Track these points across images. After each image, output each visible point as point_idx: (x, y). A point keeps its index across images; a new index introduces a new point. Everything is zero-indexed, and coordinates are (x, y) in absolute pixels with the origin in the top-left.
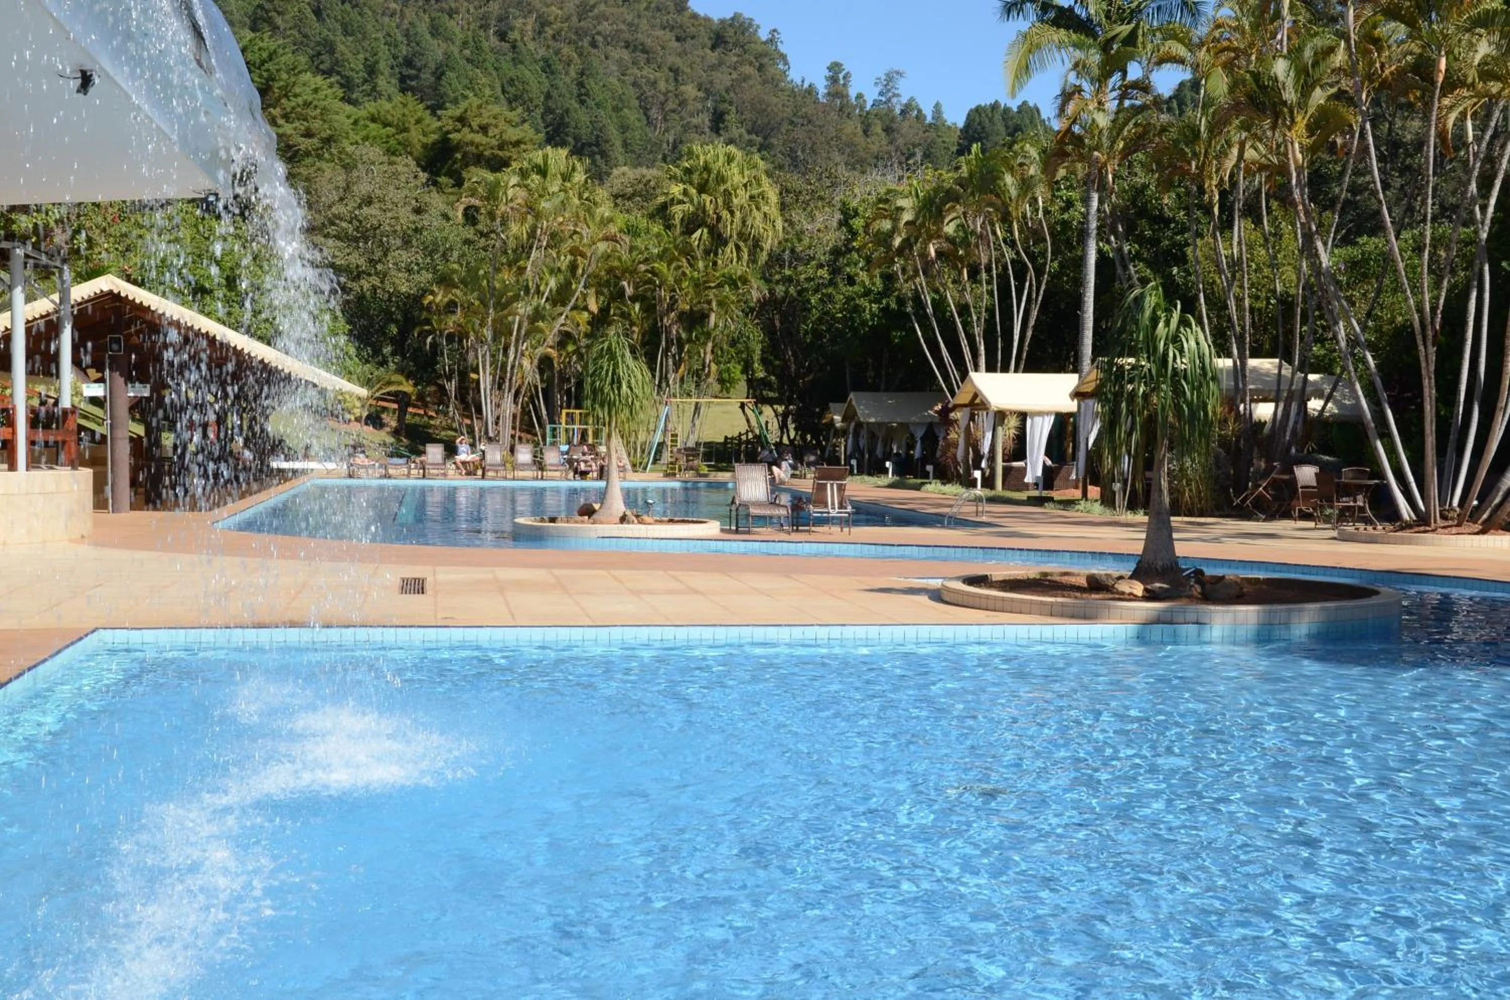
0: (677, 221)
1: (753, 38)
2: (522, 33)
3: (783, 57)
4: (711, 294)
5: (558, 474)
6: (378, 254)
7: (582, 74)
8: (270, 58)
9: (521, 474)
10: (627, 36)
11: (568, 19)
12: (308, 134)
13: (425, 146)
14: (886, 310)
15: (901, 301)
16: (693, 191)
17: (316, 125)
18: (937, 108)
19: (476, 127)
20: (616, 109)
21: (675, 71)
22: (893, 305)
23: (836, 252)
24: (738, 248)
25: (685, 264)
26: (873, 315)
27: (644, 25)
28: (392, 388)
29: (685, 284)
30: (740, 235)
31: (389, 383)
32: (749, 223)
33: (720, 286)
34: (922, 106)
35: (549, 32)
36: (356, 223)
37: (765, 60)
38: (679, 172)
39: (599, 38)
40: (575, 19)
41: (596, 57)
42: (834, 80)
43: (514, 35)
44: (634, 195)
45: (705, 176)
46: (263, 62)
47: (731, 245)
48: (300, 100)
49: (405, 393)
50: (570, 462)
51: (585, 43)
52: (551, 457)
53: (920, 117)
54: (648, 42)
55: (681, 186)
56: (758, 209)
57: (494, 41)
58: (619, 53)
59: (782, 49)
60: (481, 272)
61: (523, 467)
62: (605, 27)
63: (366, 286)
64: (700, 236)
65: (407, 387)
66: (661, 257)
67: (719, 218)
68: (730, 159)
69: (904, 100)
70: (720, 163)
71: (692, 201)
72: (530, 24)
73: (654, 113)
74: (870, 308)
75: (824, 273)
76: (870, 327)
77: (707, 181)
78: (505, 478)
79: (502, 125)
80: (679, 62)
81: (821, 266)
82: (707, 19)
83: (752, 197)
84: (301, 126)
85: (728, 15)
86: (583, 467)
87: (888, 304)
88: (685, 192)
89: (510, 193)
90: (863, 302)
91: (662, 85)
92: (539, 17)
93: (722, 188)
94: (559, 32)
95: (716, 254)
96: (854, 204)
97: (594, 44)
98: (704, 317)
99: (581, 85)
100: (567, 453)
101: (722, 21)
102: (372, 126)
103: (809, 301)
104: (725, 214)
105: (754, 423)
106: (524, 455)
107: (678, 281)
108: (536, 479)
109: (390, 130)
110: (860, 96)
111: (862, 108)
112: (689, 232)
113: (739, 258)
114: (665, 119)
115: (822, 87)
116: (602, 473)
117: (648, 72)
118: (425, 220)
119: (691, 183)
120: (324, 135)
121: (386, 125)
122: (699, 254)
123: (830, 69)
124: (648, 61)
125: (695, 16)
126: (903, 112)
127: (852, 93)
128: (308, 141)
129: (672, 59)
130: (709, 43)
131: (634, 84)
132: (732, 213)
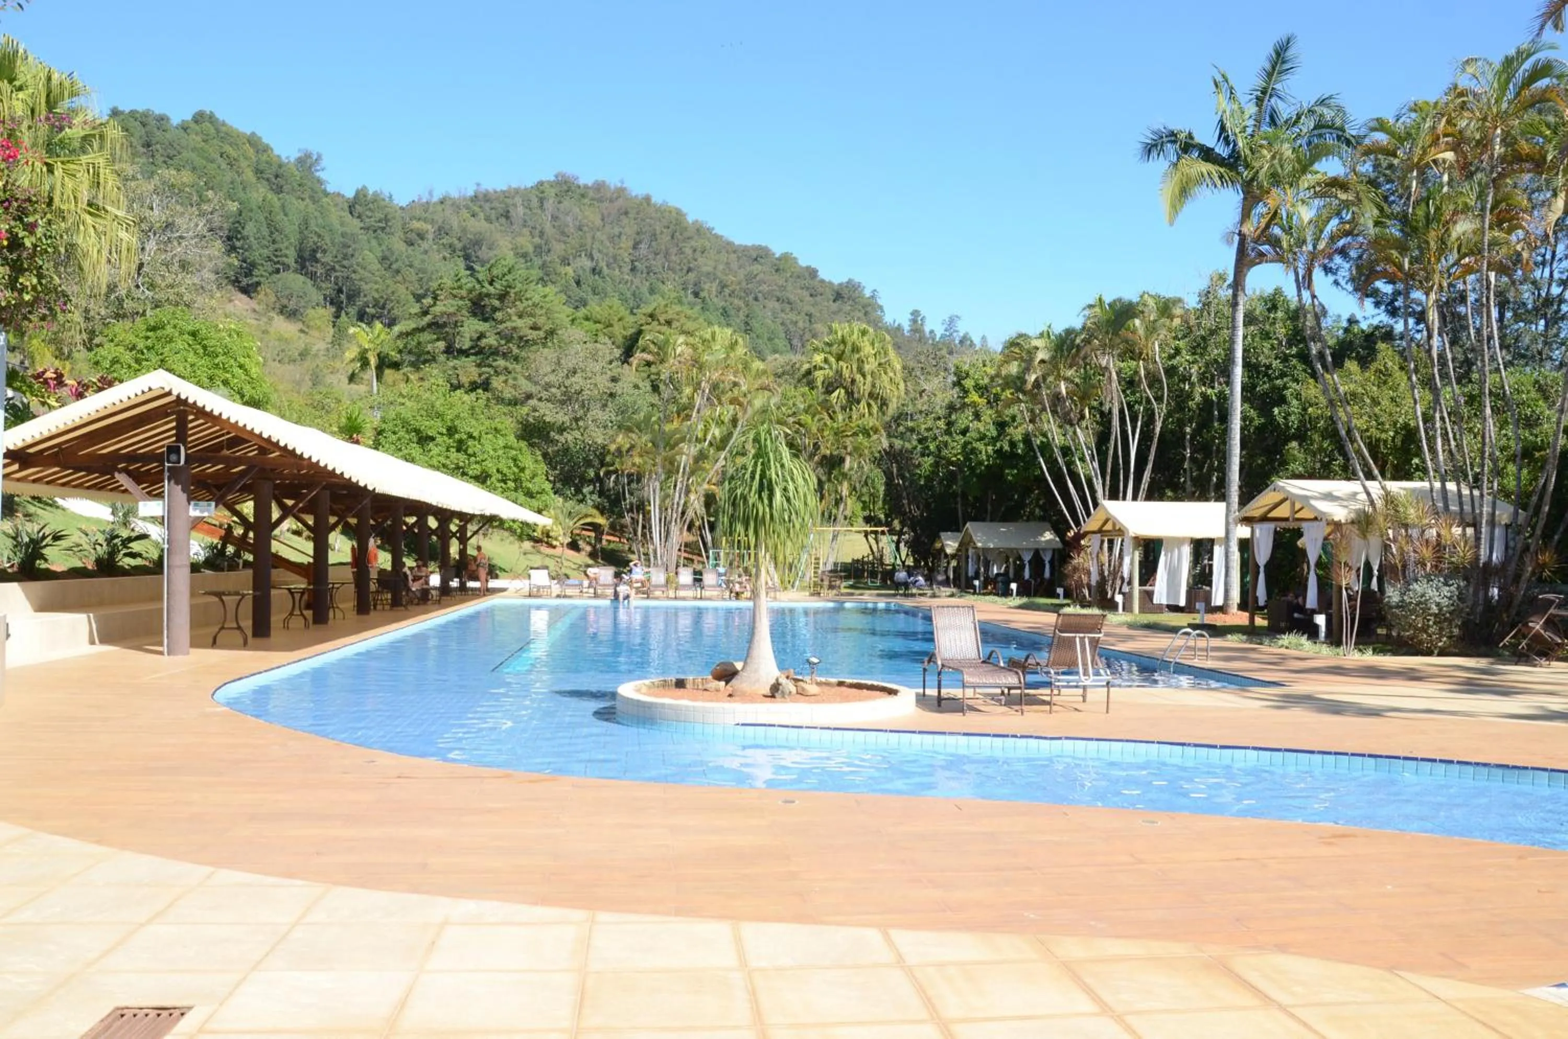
0: (819, 384)
1: (861, 296)
2: (709, 292)
3: (881, 308)
4: (848, 441)
5: (715, 593)
6: (580, 413)
7: (747, 316)
8: (509, 272)
9: (681, 593)
10: (778, 294)
11: (739, 283)
12: (535, 328)
13: (625, 337)
14: (999, 452)
15: (1013, 444)
16: (832, 360)
17: (541, 321)
18: (984, 338)
19: (662, 321)
20: (770, 339)
21: (810, 315)
22: (1006, 448)
23: (951, 408)
24: (869, 405)
25: (827, 417)
26: (988, 456)
27: (790, 288)
28: (589, 520)
29: (826, 433)
30: (871, 395)
31: (586, 516)
32: (877, 385)
33: (855, 434)
34: (973, 339)
35: (727, 291)
36: (563, 389)
37: (869, 309)
38: (821, 345)
39: (760, 295)
40: (744, 284)
41: (757, 308)
42: (914, 321)
43: (702, 294)
44: (783, 374)
45: (842, 347)
46: (504, 275)
47: (863, 403)
48: (530, 303)
49: (600, 525)
50: (728, 582)
51: (751, 298)
52: (709, 578)
53: (972, 344)
54: (792, 297)
55: (822, 356)
56: (886, 373)
57: (691, 297)
58: (772, 304)
59: (880, 302)
60: (654, 419)
61: (685, 587)
62: (765, 288)
63: (570, 438)
64: (838, 395)
65: (601, 520)
66: (806, 411)
67: (853, 381)
68: (864, 333)
69: (961, 334)
70: (855, 336)
71: (831, 368)
72: (714, 287)
73: (795, 342)
74: (985, 451)
75: (942, 424)
76: (987, 466)
77: (843, 352)
78: (668, 598)
79: (683, 320)
80: (812, 310)
81: (939, 418)
82: (830, 283)
83: (880, 364)
84: (529, 321)
85: (845, 280)
86: (737, 588)
87: (1002, 447)
88: (826, 361)
89: (679, 350)
90: (980, 446)
91: (801, 324)
92: (721, 282)
93: (857, 356)
94: (733, 292)
95: (851, 409)
96: (966, 367)
97: (756, 299)
98: (842, 460)
99: (747, 323)
100: (725, 575)
101: (840, 285)
102: (586, 323)
103: (928, 447)
104: (858, 377)
105: (875, 549)
106: (686, 576)
107: (821, 430)
108: (695, 598)
109: (599, 326)
110: (932, 332)
111: (933, 339)
112: (829, 392)
113: (870, 414)
114: (803, 346)
115: (906, 326)
116: (755, 595)
117: (792, 316)
118: (618, 388)
119: (830, 353)
120: (547, 328)
121: (596, 322)
122: (838, 409)
123: (912, 314)
124: (792, 309)
125: (822, 281)
126: (961, 342)
127: (927, 330)
128: (535, 333)
129: (808, 308)
130: (832, 298)
131: (782, 324)
132: (864, 376)
